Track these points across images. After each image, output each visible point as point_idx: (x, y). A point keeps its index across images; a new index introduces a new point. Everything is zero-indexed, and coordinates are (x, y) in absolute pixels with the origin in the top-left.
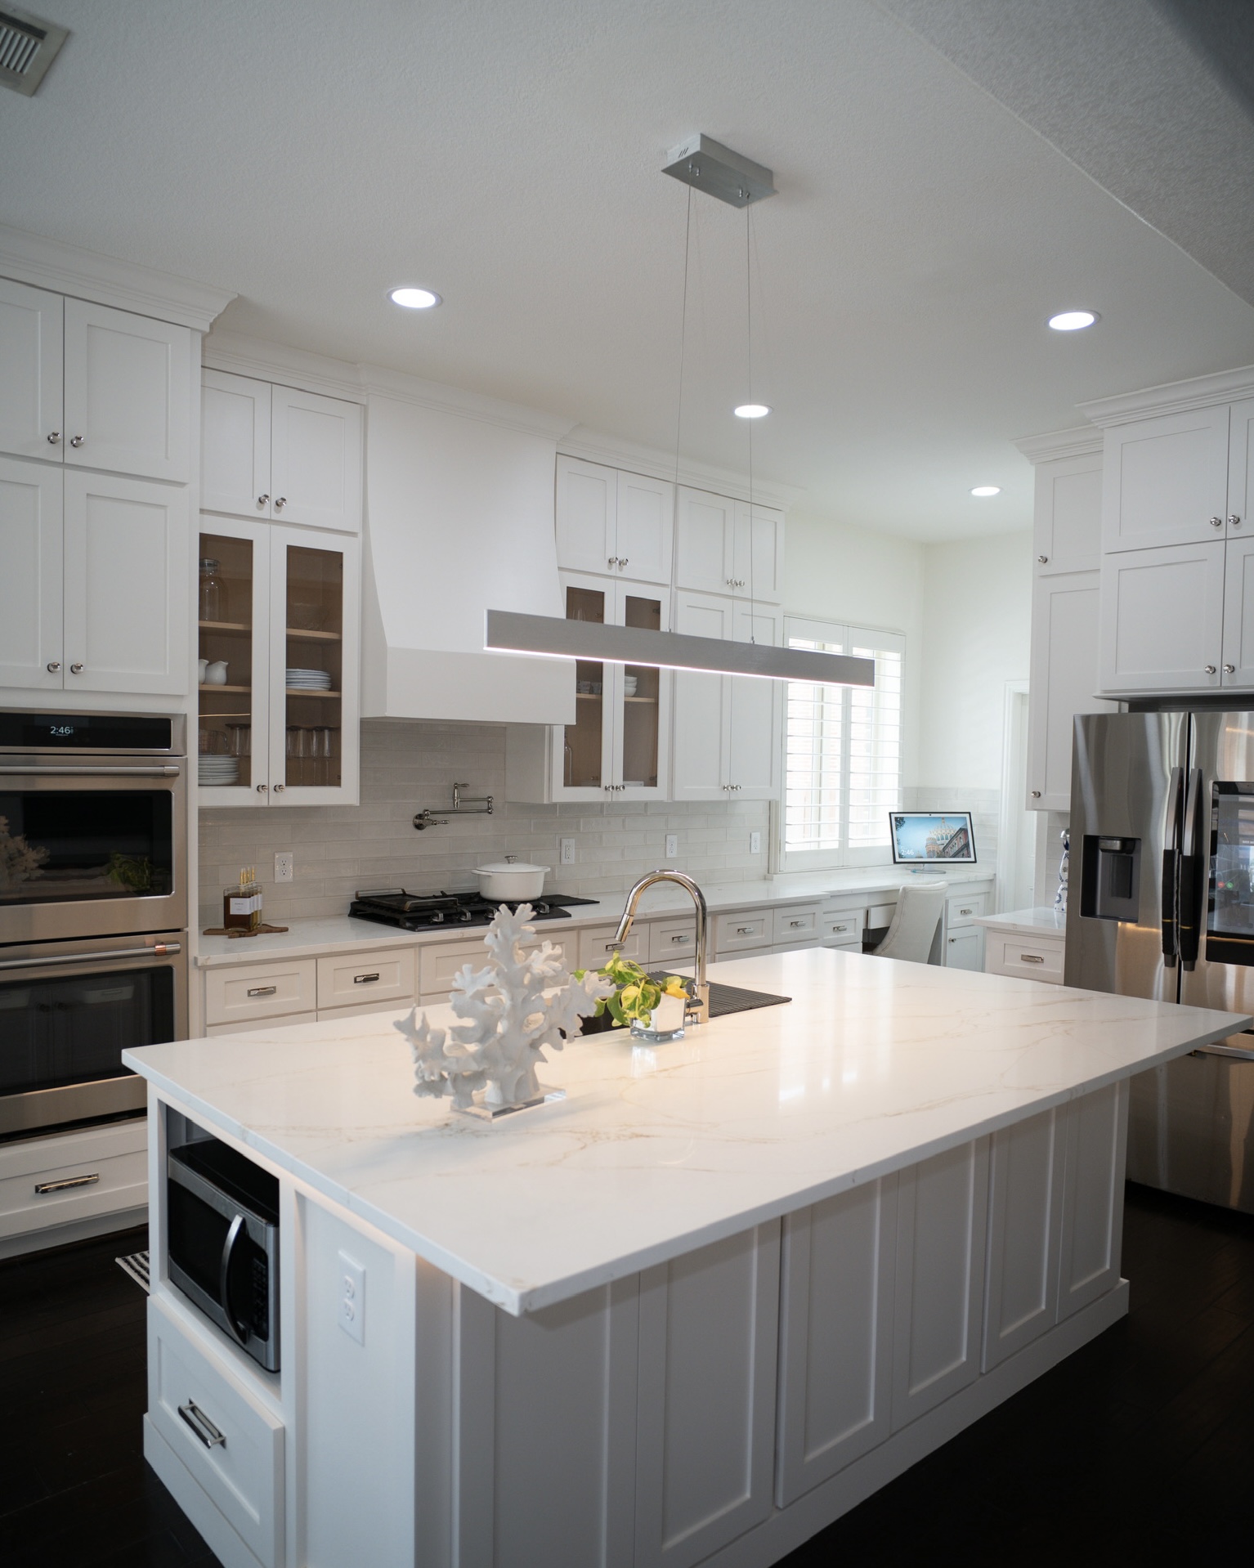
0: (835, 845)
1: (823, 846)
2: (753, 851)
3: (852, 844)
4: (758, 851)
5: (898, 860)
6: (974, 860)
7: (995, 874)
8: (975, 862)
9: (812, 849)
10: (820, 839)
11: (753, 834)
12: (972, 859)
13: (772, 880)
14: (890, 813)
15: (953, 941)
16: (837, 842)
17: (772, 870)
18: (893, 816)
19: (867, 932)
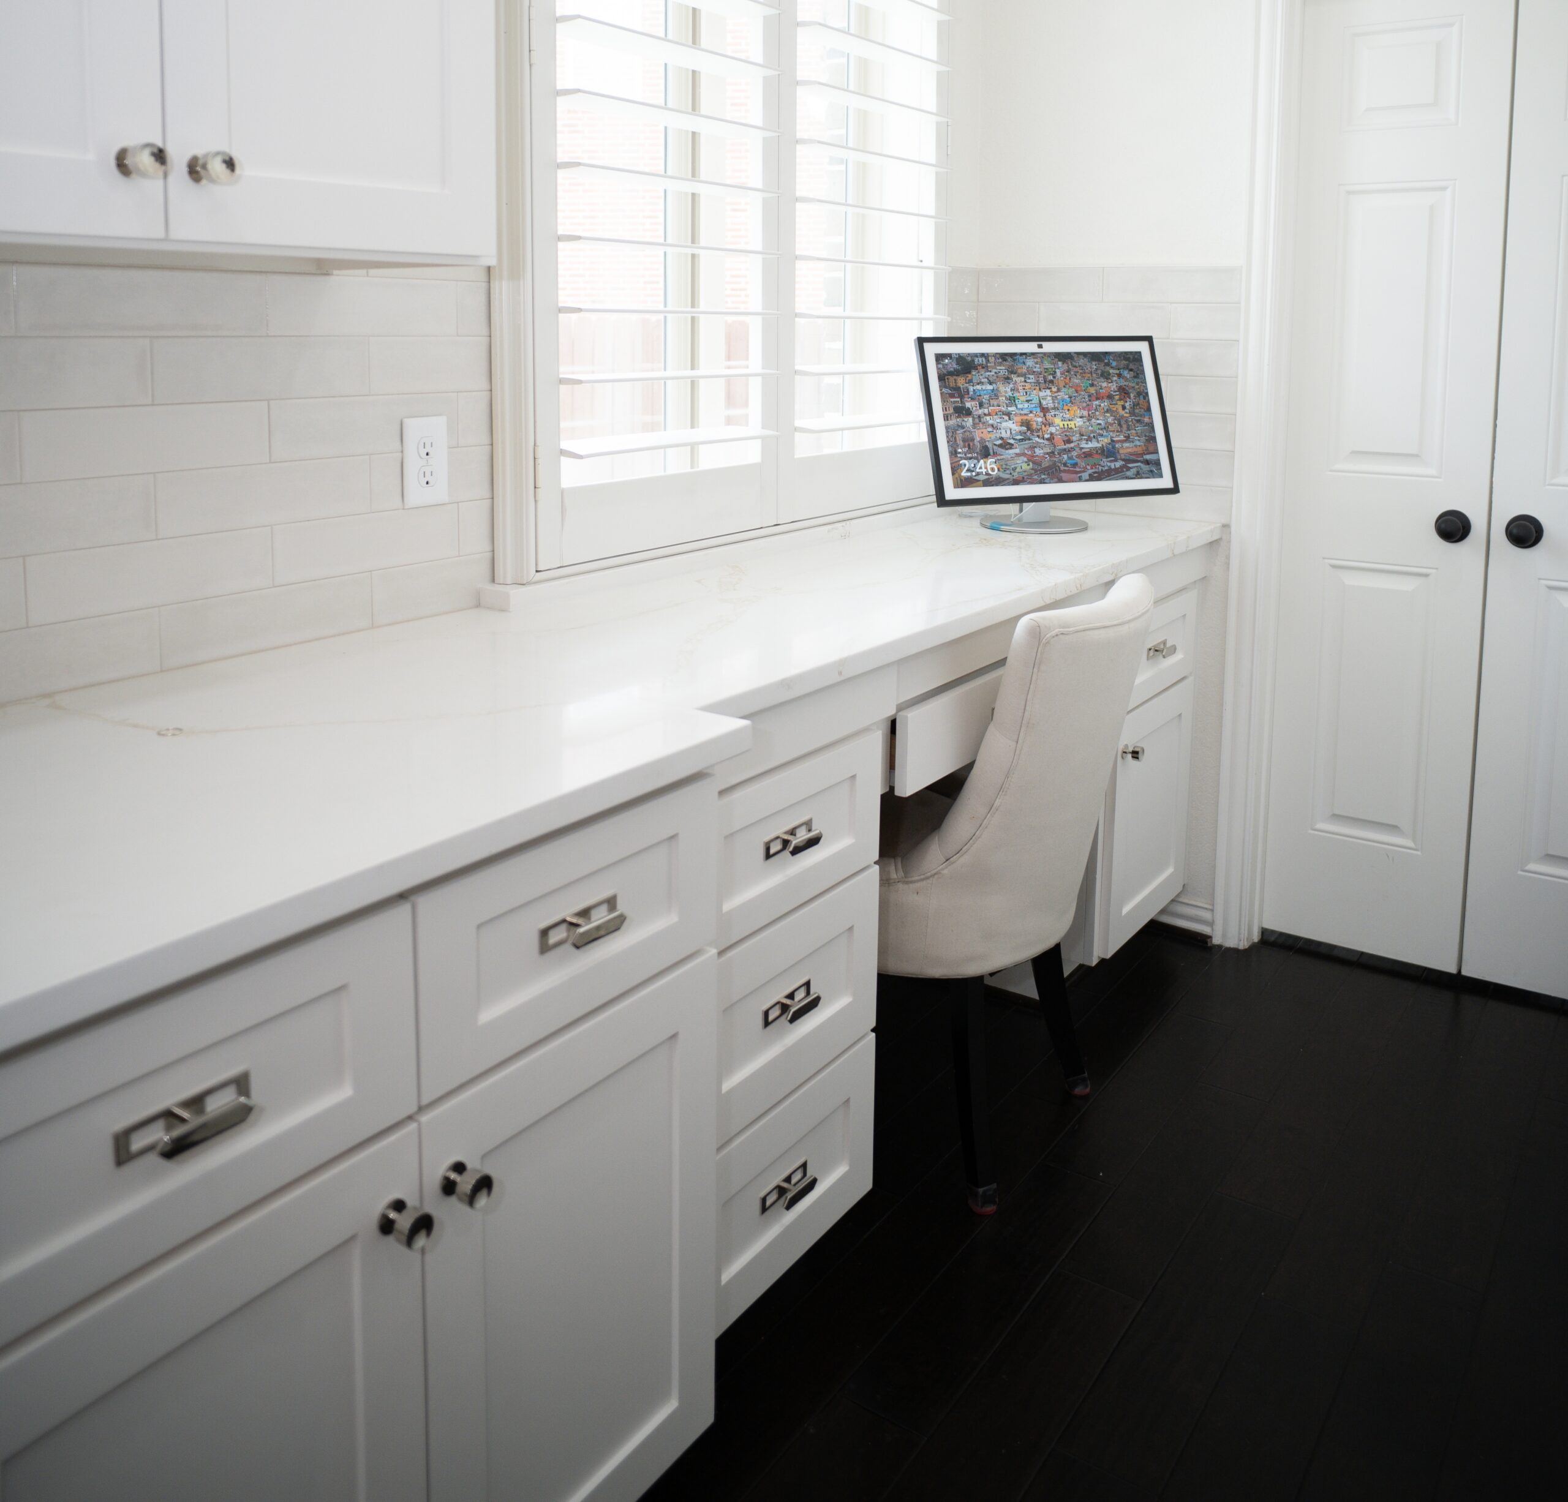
0: (752, 454)
1: (711, 459)
2: (416, 494)
3: (804, 447)
4: (439, 493)
5: (951, 493)
6: (1170, 485)
7: (1226, 526)
8: (1175, 490)
9: (672, 470)
10: (697, 435)
11: (408, 422)
12: (1166, 482)
13: (503, 609)
14: (921, 341)
15: (1135, 754)
16: (757, 445)
17: (507, 569)
18: (931, 350)
19: (891, 805)
